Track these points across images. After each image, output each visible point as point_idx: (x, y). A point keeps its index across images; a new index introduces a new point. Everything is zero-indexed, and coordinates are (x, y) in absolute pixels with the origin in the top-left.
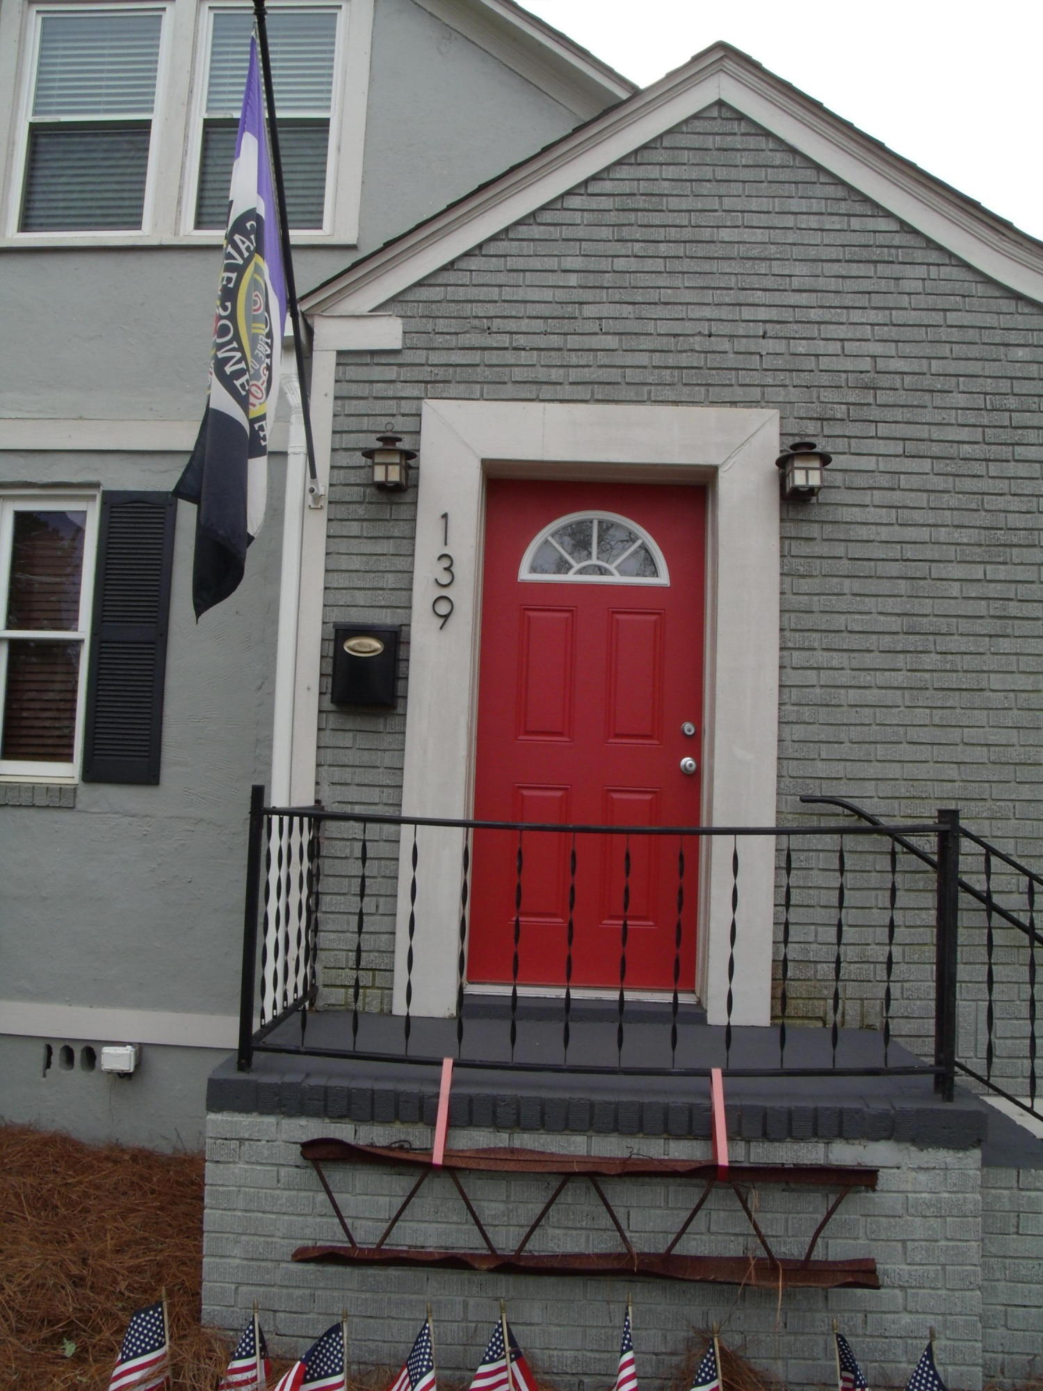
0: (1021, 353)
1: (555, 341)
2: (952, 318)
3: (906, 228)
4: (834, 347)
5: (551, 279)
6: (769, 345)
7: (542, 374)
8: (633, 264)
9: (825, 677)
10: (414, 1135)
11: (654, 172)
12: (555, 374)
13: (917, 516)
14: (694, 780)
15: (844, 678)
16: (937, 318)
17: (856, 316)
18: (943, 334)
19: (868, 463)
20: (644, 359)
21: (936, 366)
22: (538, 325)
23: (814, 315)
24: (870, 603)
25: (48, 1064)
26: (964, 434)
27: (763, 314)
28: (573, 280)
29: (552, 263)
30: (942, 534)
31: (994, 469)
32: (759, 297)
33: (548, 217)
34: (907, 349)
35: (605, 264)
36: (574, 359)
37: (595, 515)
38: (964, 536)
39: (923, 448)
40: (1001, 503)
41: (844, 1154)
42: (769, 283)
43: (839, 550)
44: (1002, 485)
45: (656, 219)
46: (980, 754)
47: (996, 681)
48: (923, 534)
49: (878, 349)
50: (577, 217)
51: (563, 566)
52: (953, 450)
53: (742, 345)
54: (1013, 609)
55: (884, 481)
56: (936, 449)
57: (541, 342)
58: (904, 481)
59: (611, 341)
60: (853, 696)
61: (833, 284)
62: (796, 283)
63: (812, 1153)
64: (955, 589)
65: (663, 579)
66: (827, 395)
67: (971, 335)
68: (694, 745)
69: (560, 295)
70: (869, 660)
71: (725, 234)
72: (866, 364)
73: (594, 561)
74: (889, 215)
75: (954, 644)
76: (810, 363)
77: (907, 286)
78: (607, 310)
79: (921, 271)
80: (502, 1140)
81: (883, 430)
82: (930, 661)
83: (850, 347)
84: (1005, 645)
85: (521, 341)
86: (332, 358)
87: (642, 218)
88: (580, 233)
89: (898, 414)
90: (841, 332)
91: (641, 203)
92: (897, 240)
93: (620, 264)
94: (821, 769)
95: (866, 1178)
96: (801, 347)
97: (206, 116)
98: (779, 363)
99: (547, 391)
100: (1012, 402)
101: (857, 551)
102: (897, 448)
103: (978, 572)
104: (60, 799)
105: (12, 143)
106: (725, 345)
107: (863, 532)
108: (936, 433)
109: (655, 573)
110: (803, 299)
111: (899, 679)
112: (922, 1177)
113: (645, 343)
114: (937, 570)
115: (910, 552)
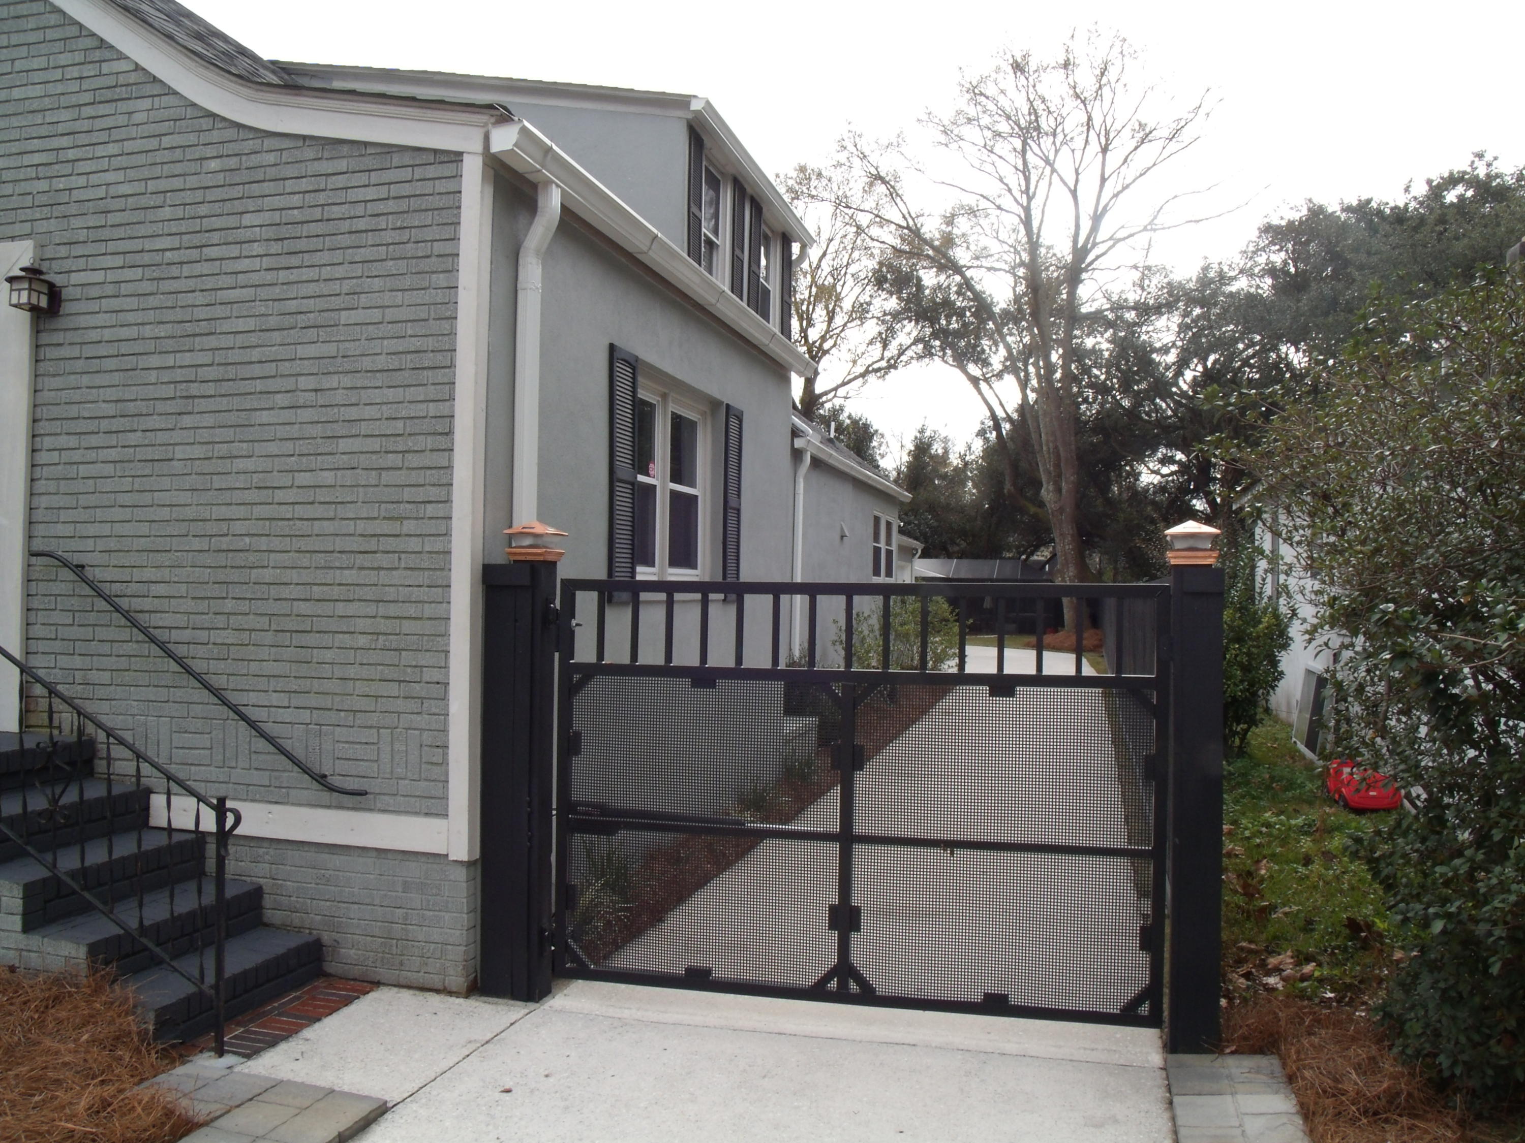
0: (214, 165)
2: (167, 141)
3: (138, 68)
4: (83, 180)
6: (39, 186)
13: (131, 317)
15: (77, 456)
16: (153, 143)
17: (100, 151)
18: (159, 157)
19: (99, 277)
21: (152, 186)
23: (70, 154)
24: (95, 394)
26: (167, 243)
27: (37, 159)
30: (147, 331)
31: (186, 270)
32: (36, 144)
34: (131, 174)
38: (161, 331)
39: (138, 259)
40: (189, 299)
42: (43, 131)
44: (191, 284)
47: (179, 452)
48: (133, 332)
49: (110, 177)
52: (157, 258)
53: (23, 187)
54: (195, 389)
55: (109, 290)
56: (147, 258)
58: (125, 289)
61: (87, 126)
62: (61, 129)
64: (153, 377)
66: (74, 223)
67: (178, 154)
70: (94, 440)
72: (102, 192)
74: (125, 57)
76: (65, 197)
77: (139, 118)
79: (146, 104)
81: (112, 246)
82: (136, 438)
83: (93, 179)
84: (187, 421)
89: (120, 232)
92: (133, 78)
96: (61, 184)
98: (44, 199)
100: (203, 210)
101: (89, 351)
102: (118, 261)
103: (170, 360)
107: (94, 335)
108: (148, 244)
110: (65, 142)
114: (143, 362)
115: (125, 348)
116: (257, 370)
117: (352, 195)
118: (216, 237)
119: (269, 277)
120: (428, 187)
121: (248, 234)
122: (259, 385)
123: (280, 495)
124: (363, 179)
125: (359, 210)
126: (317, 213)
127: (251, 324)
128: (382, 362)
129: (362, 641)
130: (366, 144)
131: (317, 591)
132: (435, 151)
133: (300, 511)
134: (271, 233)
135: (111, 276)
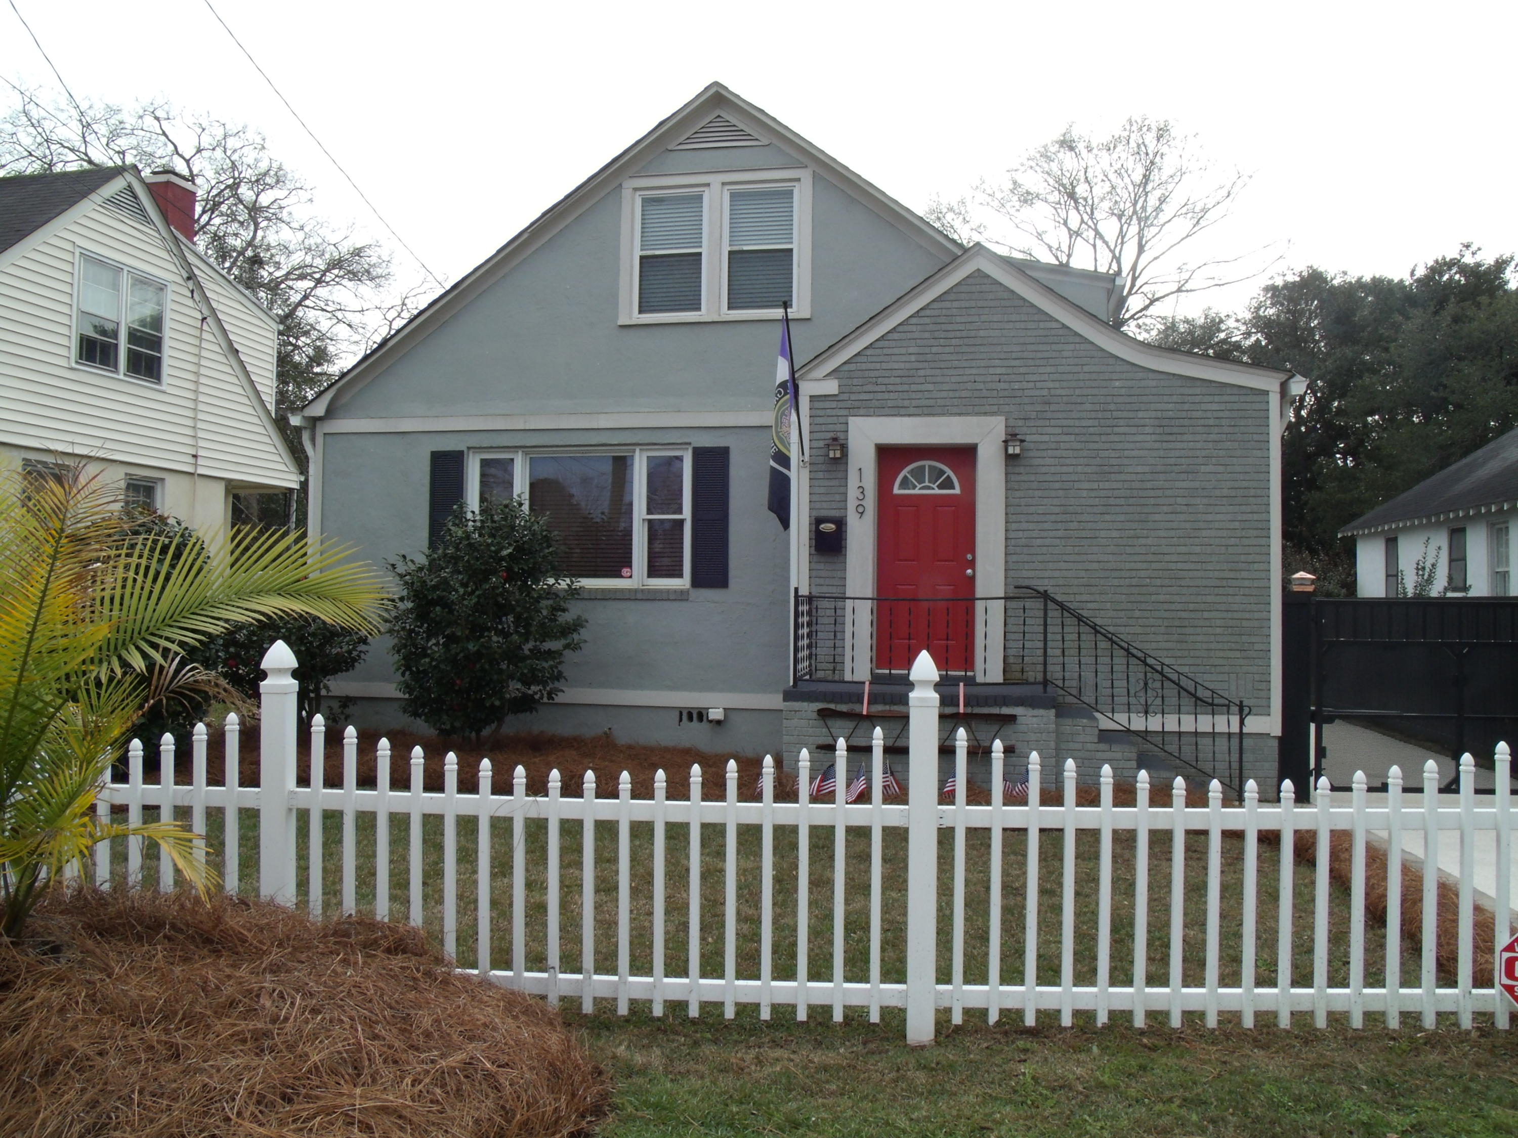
0: (1117, 384)
1: (906, 387)
2: (1086, 369)
3: (1064, 326)
4: (1031, 385)
5: (904, 358)
6: (1003, 385)
7: (900, 403)
8: (940, 350)
9: (1027, 534)
10: (856, 708)
11: (948, 305)
12: (906, 403)
13: (1068, 461)
14: (973, 578)
15: (1035, 534)
16: (1078, 369)
17: (1041, 370)
18: (1081, 376)
19: (1045, 438)
20: (944, 394)
21: (1078, 392)
22: (898, 380)
23: (1022, 370)
24: (1046, 501)
25: (681, 720)
26: (1090, 423)
27: (998, 371)
28: (913, 358)
29: (903, 351)
30: (1079, 469)
31: (1103, 438)
32: (997, 362)
33: (901, 329)
34: (1064, 384)
35: (927, 350)
36: (914, 395)
37: (927, 463)
38: (1088, 470)
39: (1071, 430)
40: (1106, 453)
41: (1006, 711)
42: (1002, 356)
43: (1033, 478)
44: (1107, 446)
45: (950, 327)
46: (1095, 566)
47: (1103, 534)
48: (1071, 469)
49: (1051, 385)
50: (914, 328)
51: (914, 487)
52: (1084, 430)
53: (990, 386)
54: (1112, 501)
55: (1053, 446)
56: (1077, 431)
57: (899, 388)
58: (1062, 446)
59: (930, 387)
60: (1039, 542)
61: (1031, 355)
62: (1014, 355)
63: (995, 710)
64: (1084, 494)
65: (957, 491)
66: (1027, 408)
67: (1094, 376)
68: (972, 564)
69: (908, 366)
70: (1046, 526)
71: (982, 333)
72: (1045, 392)
73: (927, 484)
74: (1057, 321)
75: (1085, 517)
76: (1019, 393)
77: (1065, 354)
78: (929, 372)
79: (1071, 347)
80: (887, 708)
81: (1053, 422)
82: (1074, 525)
83: (1039, 385)
84: (1107, 517)
85: (891, 388)
86: (808, 399)
87: (944, 327)
88: (916, 335)
89: (1060, 415)
90: (1034, 378)
91: (943, 320)
92: (1061, 332)
93: (934, 350)
94: (1025, 574)
95: (1012, 718)
96: (1016, 386)
97: (729, 249)
98: (1006, 393)
99: (902, 411)
100: (1112, 407)
101: (1042, 478)
102: (1059, 430)
103: (1095, 485)
104: (680, 596)
105: (632, 267)
106: (981, 386)
107: (1044, 470)
108: (1077, 423)
109: (953, 488)
110: (1017, 363)
111: (1060, 534)
112: (1035, 719)
113: (945, 387)
114: (1077, 485)
115: (1065, 477)
116: (1151, 493)
117: (1204, 407)
118: (1122, 422)
119: (1157, 445)
120: (1248, 406)
121: (1142, 422)
122: (1152, 501)
123: (1167, 558)
124: (1210, 399)
125: (1209, 414)
126: (1184, 414)
127: (1147, 469)
128: (1225, 492)
129: (1218, 630)
130: (1211, 381)
131: (1191, 606)
132: (1252, 389)
133: (1180, 566)
134: (1157, 422)
135: (1053, 438)
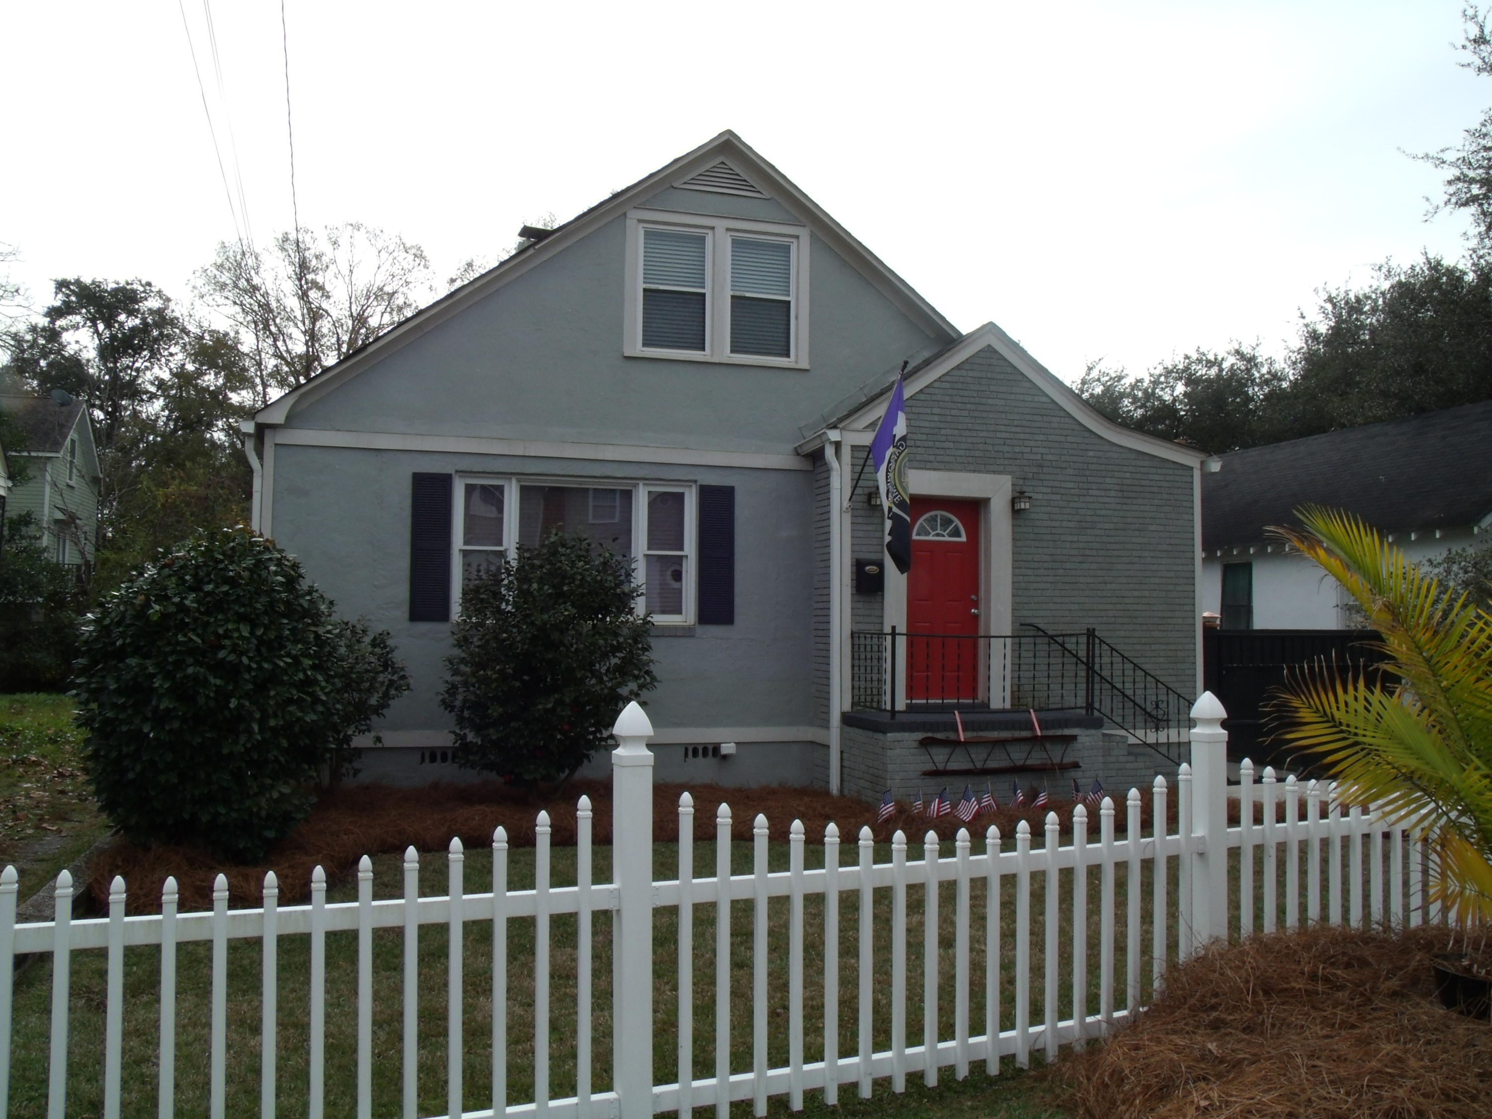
0: (1091, 453)
1: (931, 444)
2: (1069, 439)
4: (1028, 450)
5: (929, 418)
6: (1006, 448)
7: (926, 457)
8: (957, 413)
9: (1026, 579)
10: (952, 736)
11: (964, 373)
12: (932, 458)
13: (1056, 517)
14: (976, 617)
15: (1032, 579)
16: (1063, 439)
17: (1036, 437)
18: (1065, 445)
20: (962, 453)
21: (1063, 458)
22: (924, 437)
23: (1022, 436)
24: (1040, 550)
25: (686, 755)
26: (1071, 485)
27: (1003, 435)
28: (936, 418)
29: (928, 411)
30: (1064, 524)
31: (1082, 499)
32: (1002, 428)
33: (927, 391)
34: (1053, 451)
35: (947, 412)
36: (938, 452)
37: (939, 513)
38: (1072, 525)
39: (1058, 490)
40: (1083, 512)
41: (1067, 732)
42: (1006, 422)
43: (1030, 530)
44: (1084, 505)
45: (966, 393)
46: (1076, 607)
47: (1081, 580)
48: (1058, 524)
49: (1043, 451)
50: (937, 391)
51: (928, 534)
52: (1068, 491)
53: (996, 448)
54: (1087, 552)
55: (1047, 503)
56: (1062, 491)
57: (926, 444)
58: (1052, 503)
59: (951, 445)
60: (1035, 586)
61: (1028, 424)
62: (1016, 423)
63: (1059, 732)
64: (1068, 545)
65: (963, 539)
66: (1026, 469)
67: (1075, 446)
68: (976, 604)
69: (932, 425)
70: (1040, 572)
71: (990, 401)
72: (1039, 457)
73: (939, 531)
74: (1047, 396)
75: (1068, 566)
76: (1020, 456)
78: (949, 432)
79: (1058, 419)
80: (975, 734)
81: (1045, 483)
82: (1061, 572)
83: (1034, 450)
84: (1085, 566)
85: (918, 443)
86: (850, 448)
87: (961, 393)
88: (939, 398)
89: (1050, 477)
90: (1032, 443)
91: (960, 386)
92: (1050, 406)
93: (953, 412)
94: (1025, 613)
95: (1074, 738)
96: (1017, 449)
97: (732, 293)
98: (1009, 456)
99: (929, 465)
100: (1088, 473)
101: (1036, 530)
102: (1050, 490)
103: (1076, 538)
104: (686, 633)
105: (636, 298)
106: (991, 448)
108: (1063, 485)
109: (959, 536)
110: (1018, 429)
111: (1050, 579)
112: (1087, 738)
113: (963, 446)
114: (1062, 538)
115: (1054, 531)
116: (1115, 546)
117: (1151, 477)
118: (1094, 486)
119: (1118, 507)
120: (1177, 478)
121: (1108, 487)
122: (1116, 553)
123: (1127, 600)
124: (1154, 471)
125: (1153, 483)
126: (1137, 482)
127: (1111, 526)
128: (1165, 547)
129: (1162, 660)
130: (1155, 456)
131: (1143, 641)
132: (1181, 465)
133: (1135, 607)
134: (1117, 487)
135: (1046, 497)
